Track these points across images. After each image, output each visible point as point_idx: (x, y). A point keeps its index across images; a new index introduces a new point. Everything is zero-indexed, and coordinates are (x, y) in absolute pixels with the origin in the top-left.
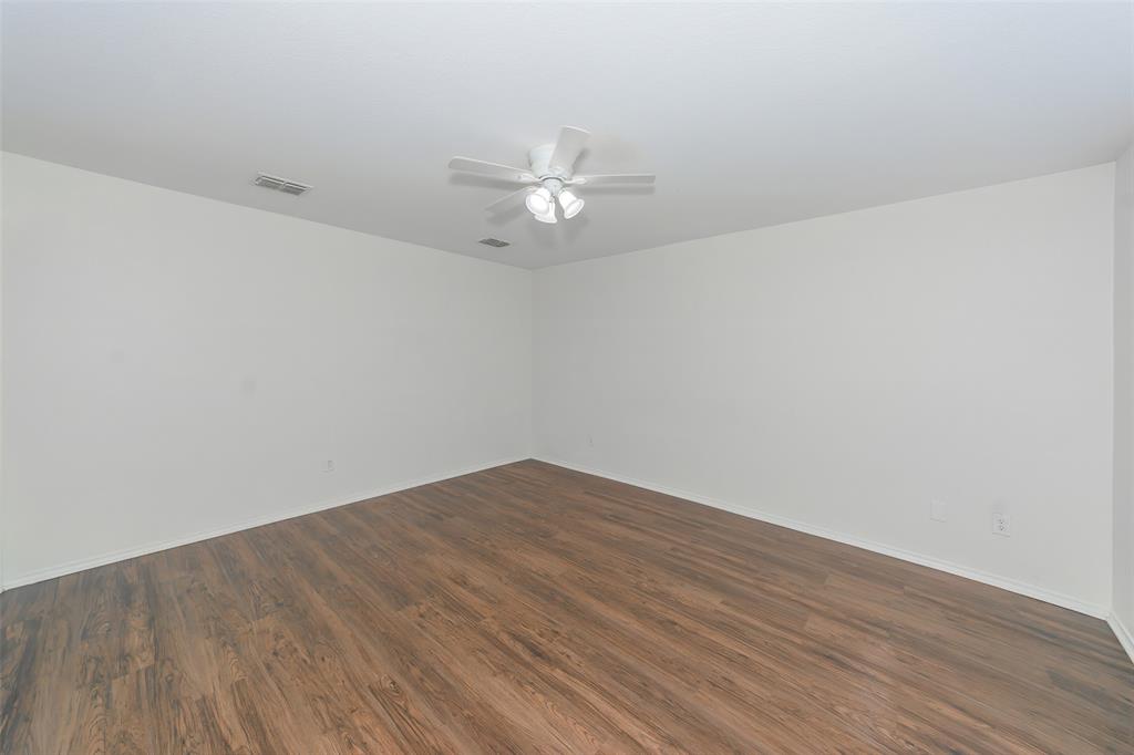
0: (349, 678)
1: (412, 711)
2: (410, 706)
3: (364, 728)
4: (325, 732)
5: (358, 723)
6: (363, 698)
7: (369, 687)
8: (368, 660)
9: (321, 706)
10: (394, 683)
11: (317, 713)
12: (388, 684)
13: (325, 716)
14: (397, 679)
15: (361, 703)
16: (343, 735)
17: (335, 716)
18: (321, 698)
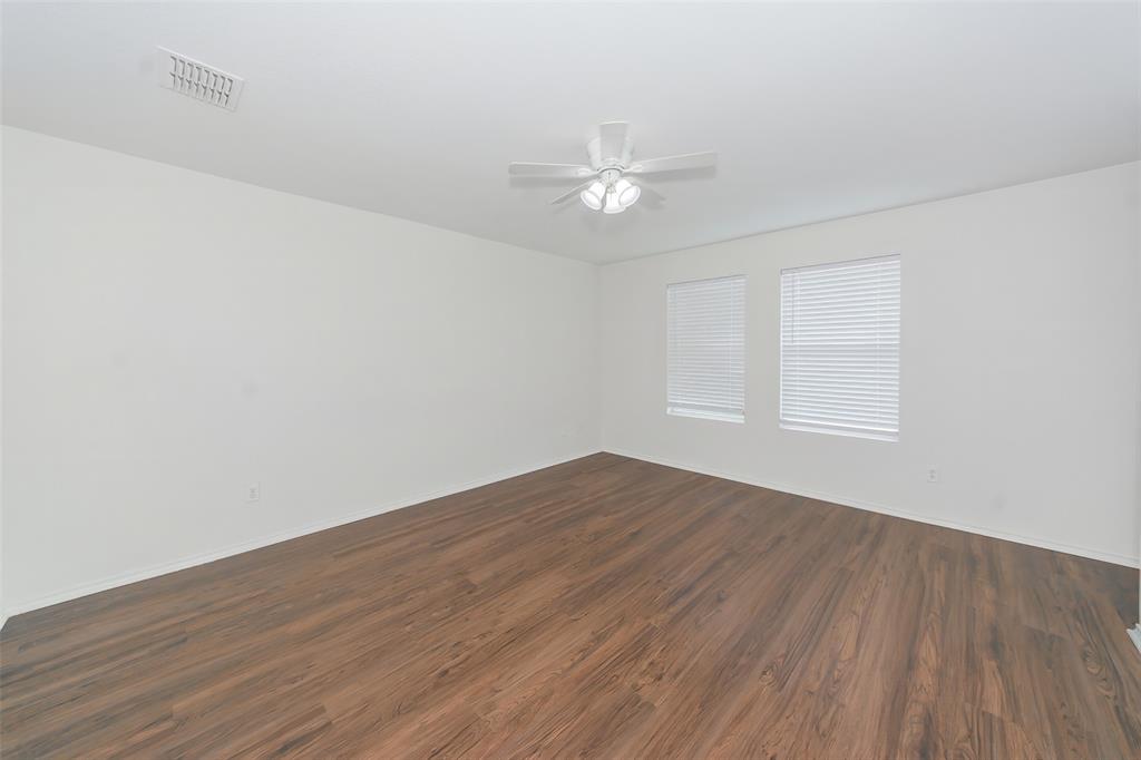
0: (781, 714)
1: (783, 651)
2: (780, 654)
3: (818, 678)
4: (843, 706)
5: (818, 684)
6: (793, 693)
7: (780, 691)
8: (749, 707)
9: (824, 724)
10: (764, 673)
11: (833, 724)
12: (769, 677)
13: (831, 714)
14: (758, 671)
15: (799, 691)
16: (835, 690)
17: (824, 706)
18: (817, 729)
